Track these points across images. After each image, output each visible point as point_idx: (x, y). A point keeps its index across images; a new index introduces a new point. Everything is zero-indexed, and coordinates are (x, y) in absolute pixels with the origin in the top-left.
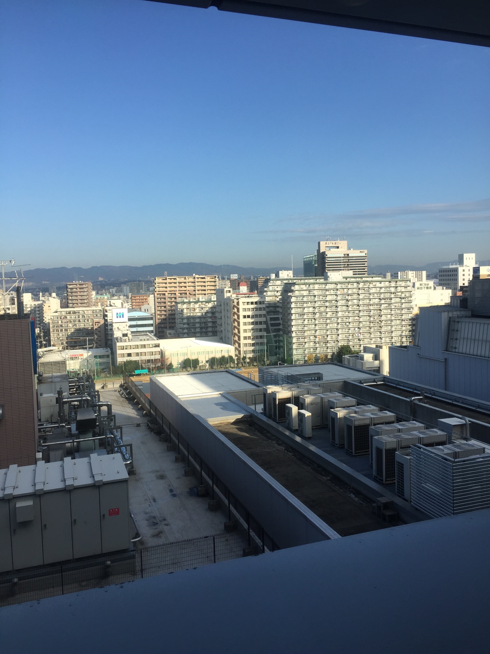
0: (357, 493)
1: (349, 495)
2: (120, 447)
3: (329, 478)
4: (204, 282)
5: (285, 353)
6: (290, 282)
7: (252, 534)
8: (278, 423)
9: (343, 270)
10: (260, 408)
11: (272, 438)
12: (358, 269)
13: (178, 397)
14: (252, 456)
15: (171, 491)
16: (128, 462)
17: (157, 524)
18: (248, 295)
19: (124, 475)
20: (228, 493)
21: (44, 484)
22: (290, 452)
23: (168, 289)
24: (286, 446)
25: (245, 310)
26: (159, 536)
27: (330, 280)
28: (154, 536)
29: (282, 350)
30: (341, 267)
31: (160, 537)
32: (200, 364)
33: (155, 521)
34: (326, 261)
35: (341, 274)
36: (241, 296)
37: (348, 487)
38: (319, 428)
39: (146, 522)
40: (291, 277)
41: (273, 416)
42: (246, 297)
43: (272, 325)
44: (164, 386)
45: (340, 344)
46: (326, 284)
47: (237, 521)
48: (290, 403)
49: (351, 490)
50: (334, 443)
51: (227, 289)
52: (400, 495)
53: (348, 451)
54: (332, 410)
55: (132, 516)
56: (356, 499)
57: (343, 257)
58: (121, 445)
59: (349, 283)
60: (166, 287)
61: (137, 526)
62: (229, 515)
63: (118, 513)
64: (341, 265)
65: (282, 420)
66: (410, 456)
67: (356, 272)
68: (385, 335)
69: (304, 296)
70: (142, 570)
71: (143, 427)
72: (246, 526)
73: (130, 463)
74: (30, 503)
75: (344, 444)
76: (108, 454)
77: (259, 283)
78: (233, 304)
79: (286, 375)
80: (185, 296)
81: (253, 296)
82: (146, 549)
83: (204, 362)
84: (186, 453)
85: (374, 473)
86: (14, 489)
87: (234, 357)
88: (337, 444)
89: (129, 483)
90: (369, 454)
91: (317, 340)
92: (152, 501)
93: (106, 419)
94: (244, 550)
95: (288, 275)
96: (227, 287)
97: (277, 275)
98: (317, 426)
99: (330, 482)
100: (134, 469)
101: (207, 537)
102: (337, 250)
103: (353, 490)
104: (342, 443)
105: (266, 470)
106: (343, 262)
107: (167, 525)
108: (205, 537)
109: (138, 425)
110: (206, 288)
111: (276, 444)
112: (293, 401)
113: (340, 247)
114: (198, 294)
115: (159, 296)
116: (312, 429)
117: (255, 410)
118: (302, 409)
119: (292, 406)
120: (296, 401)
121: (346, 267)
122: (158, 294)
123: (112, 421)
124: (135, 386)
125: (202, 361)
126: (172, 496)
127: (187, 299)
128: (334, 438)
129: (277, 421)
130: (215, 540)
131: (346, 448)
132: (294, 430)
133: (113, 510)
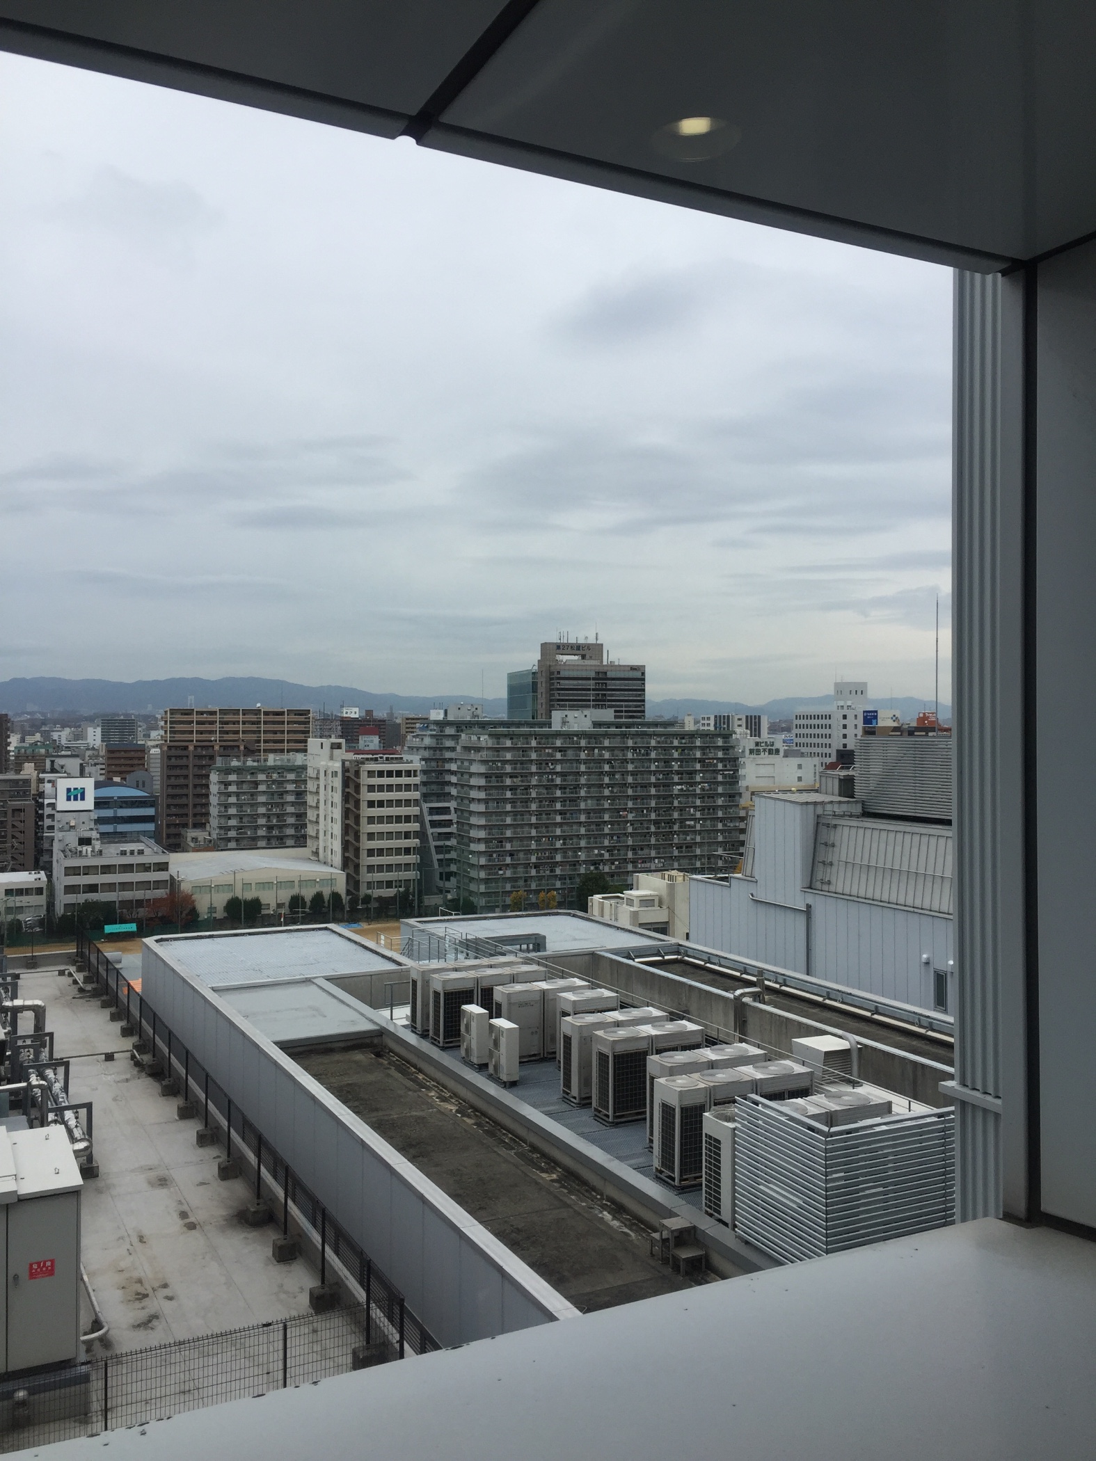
0: (618, 1209)
1: (600, 1215)
2: (60, 1111)
3: (554, 1176)
4: (282, 723)
5: (459, 887)
7: (377, 1314)
8: (443, 1049)
9: (595, 707)
10: (402, 1014)
11: (428, 1084)
12: (626, 706)
14: (380, 1127)
15: (183, 1215)
16: (81, 1145)
17: (146, 1296)
18: (382, 755)
19: (72, 1177)
20: (320, 1215)
22: (469, 1116)
23: (196, 737)
24: (460, 1103)
25: (371, 788)
26: (150, 1325)
30: (589, 700)
31: (152, 1329)
32: (264, 912)
33: (141, 1290)
34: (557, 686)
35: (588, 716)
36: (365, 756)
37: (599, 1197)
38: (535, 1061)
39: (119, 1293)
41: (431, 1033)
42: (376, 759)
43: (434, 824)
45: (582, 870)
47: (340, 1283)
48: (471, 1002)
49: (604, 1202)
50: (568, 1094)
51: (334, 740)
52: (712, 1212)
53: (600, 1112)
54: (567, 1018)
55: (85, 1278)
56: (616, 1224)
57: (594, 679)
58: (63, 1104)
59: (606, 735)
60: (191, 733)
61: (95, 1303)
62: (323, 1270)
63: (50, 1272)
64: (589, 695)
65: (451, 1042)
66: (735, 1121)
67: (622, 711)
68: (682, 852)
69: (506, 762)
70: (106, 1411)
71: (122, 1062)
72: (361, 1295)
73: (86, 1148)
75: (590, 1098)
76: (31, 1127)
78: (347, 774)
79: (464, 937)
80: (235, 753)
81: (392, 758)
83: (273, 905)
84: (224, 1123)
85: (656, 1163)
87: (344, 896)
88: (575, 1098)
89: (83, 1197)
90: (645, 1119)
91: (533, 859)
92: (135, 1240)
93: (29, 1042)
94: (354, 1353)
95: (472, 713)
96: (333, 736)
98: (530, 1056)
99: (555, 1184)
100: (94, 1164)
101: (268, 1325)
102: (581, 662)
103: (609, 1204)
104: (587, 1095)
105: (413, 1159)
106: (594, 690)
107: (170, 1298)
108: (264, 1325)
109: (109, 1057)
110: (286, 736)
111: (437, 1098)
112: (477, 995)
113: (587, 657)
114: (265, 751)
115: (173, 752)
116: (520, 1063)
117: (392, 1019)
118: (499, 1016)
119: (474, 1009)
120: (486, 997)
121: (601, 702)
122: (170, 747)
123: (45, 1047)
124: (108, 962)
125: (269, 904)
126: (185, 1229)
127: (239, 761)
128: (567, 1083)
129: (441, 1045)
130: (288, 1331)
131: (594, 1104)
132: (478, 1065)
133: (39, 1266)
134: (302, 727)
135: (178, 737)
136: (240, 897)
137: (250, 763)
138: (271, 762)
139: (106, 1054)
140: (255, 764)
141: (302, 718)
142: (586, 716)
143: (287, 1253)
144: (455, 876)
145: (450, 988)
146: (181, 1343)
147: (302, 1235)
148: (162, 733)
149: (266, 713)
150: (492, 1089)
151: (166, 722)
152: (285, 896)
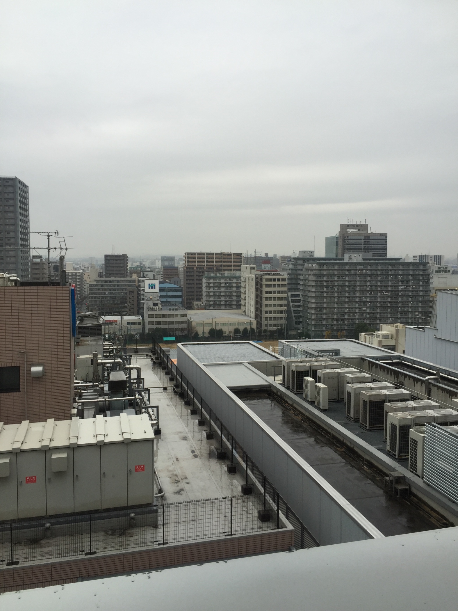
1: (362, 467)
2: (147, 408)
4: (231, 258)
7: (268, 498)
8: (296, 394)
9: (363, 252)
10: (279, 378)
11: (289, 408)
12: (378, 252)
15: (193, 452)
16: (155, 422)
17: (179, 481)
19: (150, 434)
20: (246, 457)
21: (78, 439)
22: (306, 422)
23: (197, 264)
25: (267, 286)
26: (180, 493)
28: (176, 493)
30: (361, 249)
31: (181, 494)
32: (224, 335)
33: (177, 479)
34: (347, 243)
36: (265, 272)
38: (335, 401)
39: (169, 479)
40: (312, 256)
41: (291, 387)
42: (269, 274)
43: (293, 301)
45: (357, 322)
46: (346, 264)
47: (254, 484)
48: (308, 376)
49: (365, 462)
50: (349, 416)
51: (252, 266)
52: (413, 470)
53: (363, 425)
54: (349, 385)
55: (156, 472)
56: (369, 471)
57: (364, 240)
58: (148, 406)
59: (368, 264)
60: (195, 262)
61: (160, 482)
62: (247, 478)
63: (143, 470)
64: (362, 247)
65: (299, 392)
66: (424, 433)
67: (376, 254)
68: (402, 315)
69: (324, 275)
70: (163, 524)
72: (262, 490)
73: (156, 423)
74: (65, 455)
75: (359, 418)
76: (136, 414)
78: (257, 280)
80: (212, 270)
81: (276, 273)
82: (168, 505)
83: (227, 332)
84: (208, 417)
85: (388, 448)
86: (50, 441)
87: (256, 329)
88: (352, 418)
89: (155, 441)
90: (383, 429)
91: (335, 317)
92: (175, 460)
93: (135, 381)
94: (259, 512)
95: (310, 255)
98: (333, 399)
99: (343, 453)
100: (159, 429)
101: (225, 498)
106: (363, 244)
107: (188, 483)
108: (223, 498)
109: (165, 389)
110: (232, 264)
111: (294, 414)
112: (310, 373)
113: (361, 230)
114: (224, 270)
115: (188, 270)
116: (328, 402)
117: (275, 381)
118: (319, 382)
119: (310, 379)
120: (314, 374)
121: (366, 249)
122: (187, 268)
123: (141, 384)
124: (164, 352)
125: (226, 332)
126: (193, 457)
127: (214, 274)
128: (349, 412)
129: (295, 392)
130: (233, 501)
131: (361, 421)
132: (311, 402)
133: (139, 466)
134: (238, 260)
135: (190, 264)
136: (215, 329)
137: (218, 275)
138: (226, 275)
139: (164, 387)
140: (220, 275)
141: (239, 257)
142: (360, 256)
143: (233, 470)
144: (302, 323)
145: (299, 369)
146: (192, 501)
147: (238, 463)
148: (184, 262)
149: (225, 254)
150: (316, 412)
151: (185, 258)
152: (232, 328)
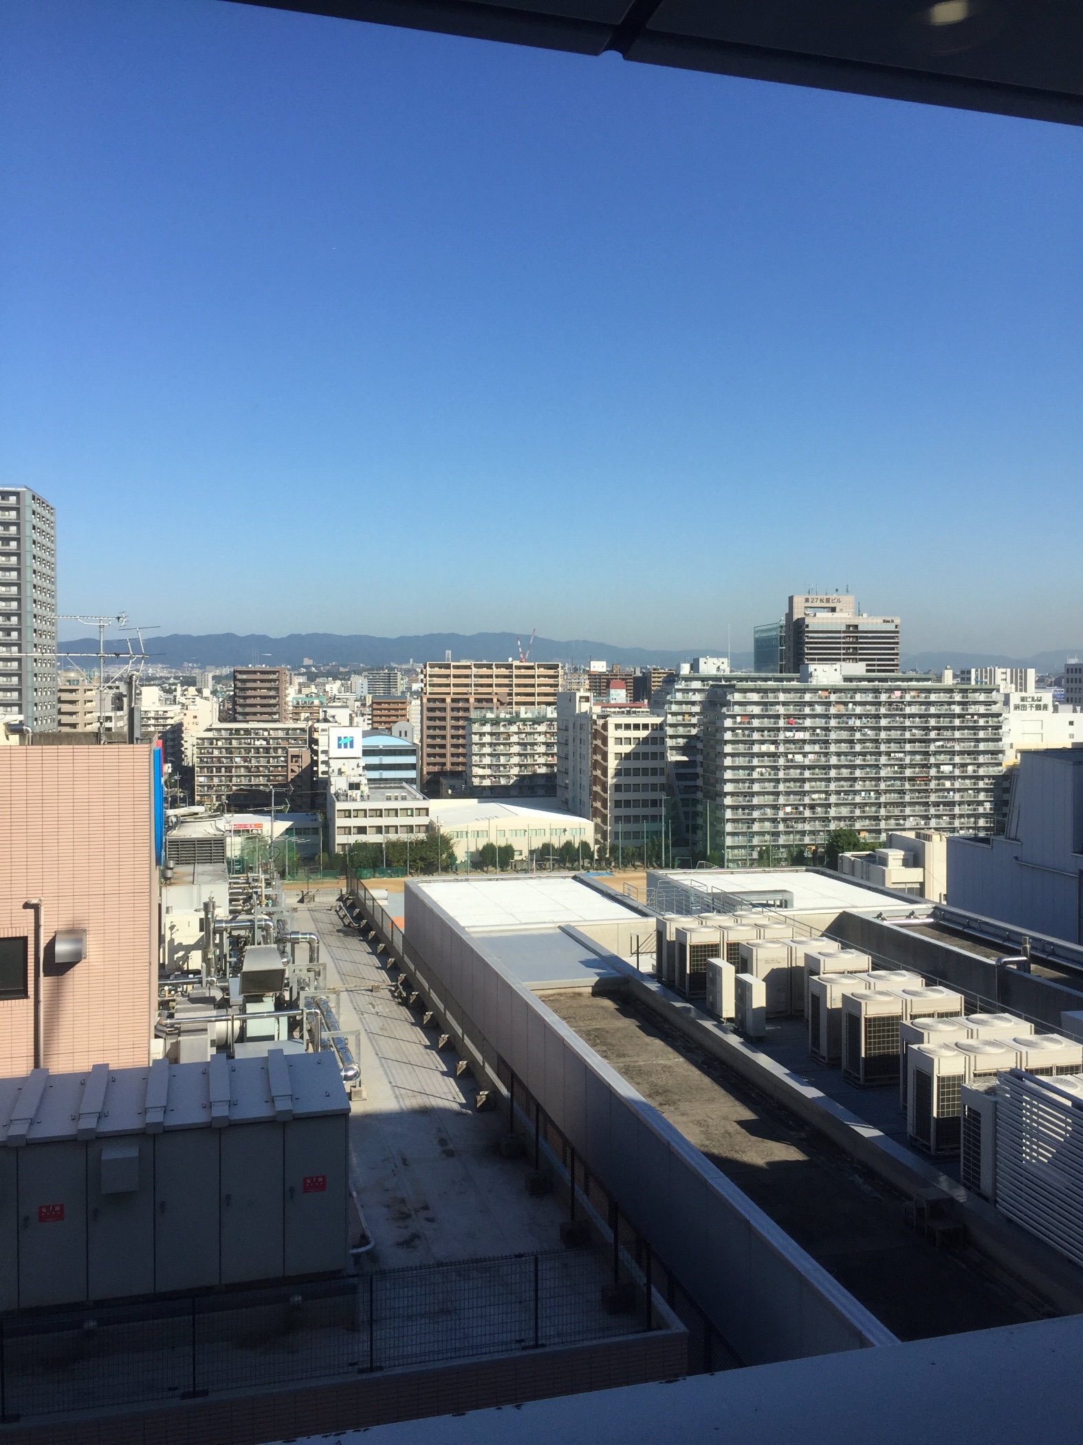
0: (870, 1174)
1: (851, 1179)
4: (533, 677)
5: (706, 840)
6: (723, 683)
7: (625, 1255)
8: (688, 1000)
9: (846, 660)
10: (647, 964)
11: (674, 1033)
12: (879, 660)
13: (466, 929)
14: (626, 1072)
15: (443, 1142)
17: (409, 1216)
18: (628, 709)
20: (570, 1155)
23: (452, 690)
24: (706, 1055)
25: (619, 741)
26: (412, 1244)
27: (814, 683)
29: (700, 833)
30: (839, 654)
31: (414, 1247)
32: (517, 857)
33: (404, 1210)
34: (807, 640)
35: (838, 670)
36: (613, 710)
37: (848, 1158)
38: (782, 1017)
39: (385, 1210)
40: (724, 671)
41: (677, 985)
42: (623, 712)
43: (680, 777)
44: (435, 903)
45: (833, 826)
46: (804, 691)
47: (590, 1222)
48: (717, 956)
49: (855, 1164)
50: (816, 1053)
51: (582, 693)
52: (971, 1185)
53: (850, 1074)
54: (815, 978)
55: (354, 1194)
57: (844, 632)
59: (856, 691)
60: (448, 685)
61: (362, 1219)
62: (572, 1207)
63: (322, 1186)
64: (839, 649)
65: (696, 994)
66: (996, 1094)
67: (874, 665)
68: (938, 810)
69: (753, 716)
70: (371, 1322)
71: (385, 994)
72: (609, 1235)
73: (355, 1074)
74: (132, 1152)
75: (840, 1058)
77: (653, 684)
78: (594, 727)
80: (489, 705)
81: (639, 712)
82: (383, 1274)
83: (526, 853)
84: (480, 1058)
85: (910, 1129)
86: (99, 1118)
87: (594, 848)
88: (824, 1058)
90: (898, 1085)
91: (781, 814)
92: (399, 1162)
94: (603, 1291)
95: (719, 667)
96: (582, 690)
97: (695, 666)
98: (778, 1013)
101: (520, 1256)
102: (830, 614)
103: (860, 1166)
104: (836, 1056)
106: (844, 643)
107: (430, 1220)
108: (517, 1256)
109: (375, 989)
110: (537, 690)
112: (724, 951)
113: (837, 609)
114: (517, 703)
115: (432, 705)
118: (744, 971)
119: (721, 963)
120: (732, 953)
121: (853, 654)
122: (429, 700)
125: (521, 851)
126: (444, 1155)
128: (816, 1042)
129: (687, 996)
130: (539, 1263)
131: (844, 1063)
133: (312, 1181)
134: (551, 681)
135: (437, 690)
136: (495, 844)
137: (502, 716)
138: (523, 715)
140: (508, 716)
141: (551, 672)
142: (836, 670)
143: (539, 1187)
145: (697, 940)
146: (440, 1264)
147: (553, 1170)
148: (422, 685)
149: (518, 668)
151: (425, 676)
